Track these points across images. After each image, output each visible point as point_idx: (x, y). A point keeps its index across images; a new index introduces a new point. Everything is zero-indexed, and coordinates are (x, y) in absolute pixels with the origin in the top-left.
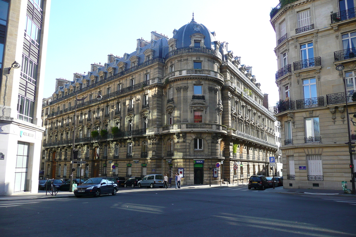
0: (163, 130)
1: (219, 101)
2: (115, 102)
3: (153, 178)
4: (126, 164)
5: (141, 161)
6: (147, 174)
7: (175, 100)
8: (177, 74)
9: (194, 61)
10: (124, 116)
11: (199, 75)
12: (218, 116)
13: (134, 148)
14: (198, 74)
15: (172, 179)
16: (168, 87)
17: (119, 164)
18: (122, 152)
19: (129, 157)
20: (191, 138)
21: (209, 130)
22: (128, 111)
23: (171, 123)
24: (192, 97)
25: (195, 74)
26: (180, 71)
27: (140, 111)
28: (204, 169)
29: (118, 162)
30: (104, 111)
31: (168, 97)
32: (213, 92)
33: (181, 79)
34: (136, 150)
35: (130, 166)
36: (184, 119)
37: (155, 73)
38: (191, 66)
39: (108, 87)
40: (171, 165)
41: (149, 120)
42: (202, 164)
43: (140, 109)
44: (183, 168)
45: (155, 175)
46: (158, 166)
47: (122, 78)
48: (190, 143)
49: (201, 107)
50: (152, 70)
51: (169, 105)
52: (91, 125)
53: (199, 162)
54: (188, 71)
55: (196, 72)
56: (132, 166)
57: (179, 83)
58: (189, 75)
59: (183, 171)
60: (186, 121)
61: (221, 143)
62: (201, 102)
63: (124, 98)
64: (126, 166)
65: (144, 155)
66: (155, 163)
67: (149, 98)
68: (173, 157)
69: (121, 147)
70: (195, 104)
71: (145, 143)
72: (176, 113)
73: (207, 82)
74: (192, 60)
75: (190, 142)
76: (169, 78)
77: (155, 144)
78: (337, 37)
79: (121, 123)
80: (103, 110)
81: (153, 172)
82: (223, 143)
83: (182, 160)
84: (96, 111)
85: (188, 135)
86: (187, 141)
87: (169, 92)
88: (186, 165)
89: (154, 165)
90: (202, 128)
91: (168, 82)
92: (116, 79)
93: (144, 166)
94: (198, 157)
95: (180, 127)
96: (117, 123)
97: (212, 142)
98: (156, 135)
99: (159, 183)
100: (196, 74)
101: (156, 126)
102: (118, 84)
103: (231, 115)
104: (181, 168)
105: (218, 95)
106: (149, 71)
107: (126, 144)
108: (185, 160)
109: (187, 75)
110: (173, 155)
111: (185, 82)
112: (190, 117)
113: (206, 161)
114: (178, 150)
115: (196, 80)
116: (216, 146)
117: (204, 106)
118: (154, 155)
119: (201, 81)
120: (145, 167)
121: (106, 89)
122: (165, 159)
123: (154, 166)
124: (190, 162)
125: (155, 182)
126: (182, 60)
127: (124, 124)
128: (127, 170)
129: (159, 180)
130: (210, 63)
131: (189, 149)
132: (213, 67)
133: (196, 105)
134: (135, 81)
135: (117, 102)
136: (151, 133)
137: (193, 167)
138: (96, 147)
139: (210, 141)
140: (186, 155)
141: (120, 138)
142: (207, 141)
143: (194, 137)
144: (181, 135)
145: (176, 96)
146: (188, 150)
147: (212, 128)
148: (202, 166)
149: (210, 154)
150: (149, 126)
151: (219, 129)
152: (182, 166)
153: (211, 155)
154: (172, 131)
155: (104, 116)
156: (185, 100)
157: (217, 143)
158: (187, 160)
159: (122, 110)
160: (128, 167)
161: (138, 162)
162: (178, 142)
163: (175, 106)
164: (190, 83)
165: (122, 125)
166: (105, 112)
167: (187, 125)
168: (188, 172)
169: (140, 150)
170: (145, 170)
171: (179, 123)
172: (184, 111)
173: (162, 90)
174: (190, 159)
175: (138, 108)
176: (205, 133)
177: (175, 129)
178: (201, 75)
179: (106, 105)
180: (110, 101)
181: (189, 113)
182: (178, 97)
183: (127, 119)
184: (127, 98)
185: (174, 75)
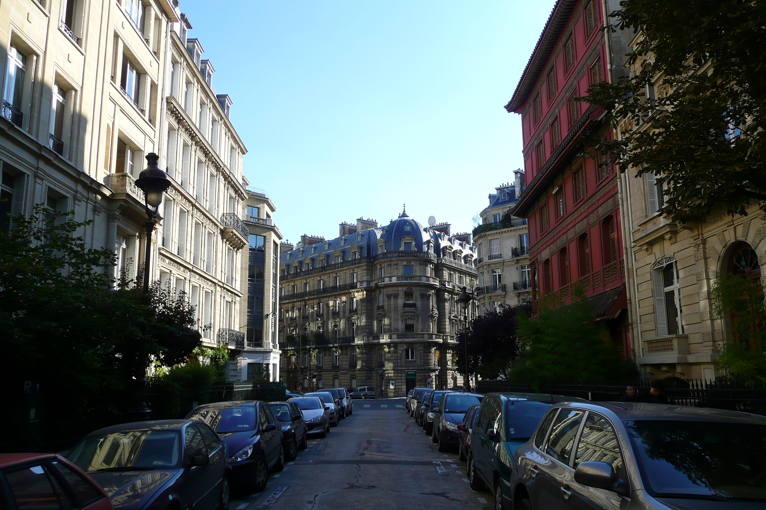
0: (373, 339)
1: (433, 306)
2: (316, 301)
3: (365, 390)
4: (331, 375)
5: (350, 372)
6: (357, 386)
7: (386, 307)
8: (387, 281)
9: (404, 265)
10: (328, 319)
11: (410, 281)
12: (431, 323)
13: (342, 357)
14: (408, 281)
15: (383, 391)
16: (378, 293)
17: (323, 376)
18: (327, 361)
19: (335, 368)
20: (402, 349)
21: (420, 340)
22: (332, 315)
23: (381, 331)
24: (402, 305)
25: (405, 281)
26: (390, 277)
27: (347, 316)
28: (417, 380)
29: (322, 373)
30: (301, 311)
31: (379, 304)
32: (426, 298)
33: (391, 286)
34: (343, 360)
35: (337, 378)
36: (395, 329)
37: (363, 275)
38: (401, 272)
39: (305, 281)
40: (382, 375)
41: (357, 326)
42: (415, 375)
43: (347, 313)
44: (395, 380)
45: (366, 387)
46: (369, 378)
47: (324, 274)
48: (401, 354)
49: (412, 316)
50: (360, 270)
51: (379, 312)
52: (284, 326)
53: (411, 373)
54: (398, 278)
55: (406, 278)
56: (340, 378)
57: (389, 289)
58: (399, 282)
59: (395, 382)
60: (397, 330)
61: (435, 352)
62: (412, 310)
63: (328, 299)
64: (332, 378)
65: (353, 365)
66: (365, 375)
67: (357, 301)
68: (384, 369)
69: (325, 355)
70: (405, 313)
71: (353, 352)
72: (386, 321)
73: (418, 288)
74: (402, 265)
75: (401, 352)
76: (379, 284)
77: (365, 354)
78: (517, 268)
79: (324, 327)
80: (299, 310)
81: (364, 384)
82: (438, 352)
83: (392, 371)
84: (289, 309)
85: (399, 345)
86: (399, 352)
87: (379, 297)
88: (398, 376)
89: (364, 376)
90: (413, 338)
91: (377, 287)
92: (317, 274)
93: (353, 377)
94: (409, 368)
95: (390, 338)
96: (319, 328)
97: (425, 352)
98: (365, 344)
99: (370, 394)
100: (407, 281)
101: (366, 334)
102: (319, 280)
103: (450, 318)
104: (392, 380)
105: (431, 300)
106: (356, 270)
107: (331, 352)
108: (396, 371)
109: (398, 282)
110: (383, 366)
111: (396, 289)
112: (401, 326)
113: (419, 371)
114: (389, 360)
115: (407, 287)
116: (429, 356)
117: (415, 314)
118: (364, 366)
119: (412, 287)
120: (355, 378)
121: (302, 284)
122: (376, 370)
123: (365, 378)
124: (401, 373)
125: (366, 393)
126: (392, 264)
127: (328, 329)
128: (333, 382)
129: (371, 392)
130: (422, 266)
131: (401, 360)
132: (425, 271)
133: (407, 314)
134: (339, 279)
135: (317, 302)
136: (359, 342)
137: (404, 378)
138: (291, 355)
139: (422, 351)
140: (398, 366)
141: (324, 346)
142: (419, 351)
143: (405, 347)
144: (392, 345)
145: (386, 303)
146: (399, 361)
147: (423, 337)
148: (414, 377)
149: (422, 364)
150: (357, 335)
151: (431, 338)
152: (393, 378)
153: (424, 365)
154: (382, 341)
155: (302, 317)
156: (396, 308)
157: (430, 352)
158: (399, 372)
159: (325, 312)
160: (335, 378)
161: (346, 374)
162: (389, 352)
163: (385, 315)
164: (401, 290)
165: (325, 330)
166: (303, 313)
167: (398, 336)
168: (400, 384)
169: (348, 360)
170: (354, 382)
171: (390, 331)
172: (394, 319)
173: (372, 293)
174: (402, 370)
175: (344, 312)
176: (416, 343)
177: (385, 339)
178: (411, 281)
179: (303, 304)
180: (309, 299)
181: (400, 322)
182: (388, 305)
183: (331, 324)
184: (331, 298)
185: (384, 282)
